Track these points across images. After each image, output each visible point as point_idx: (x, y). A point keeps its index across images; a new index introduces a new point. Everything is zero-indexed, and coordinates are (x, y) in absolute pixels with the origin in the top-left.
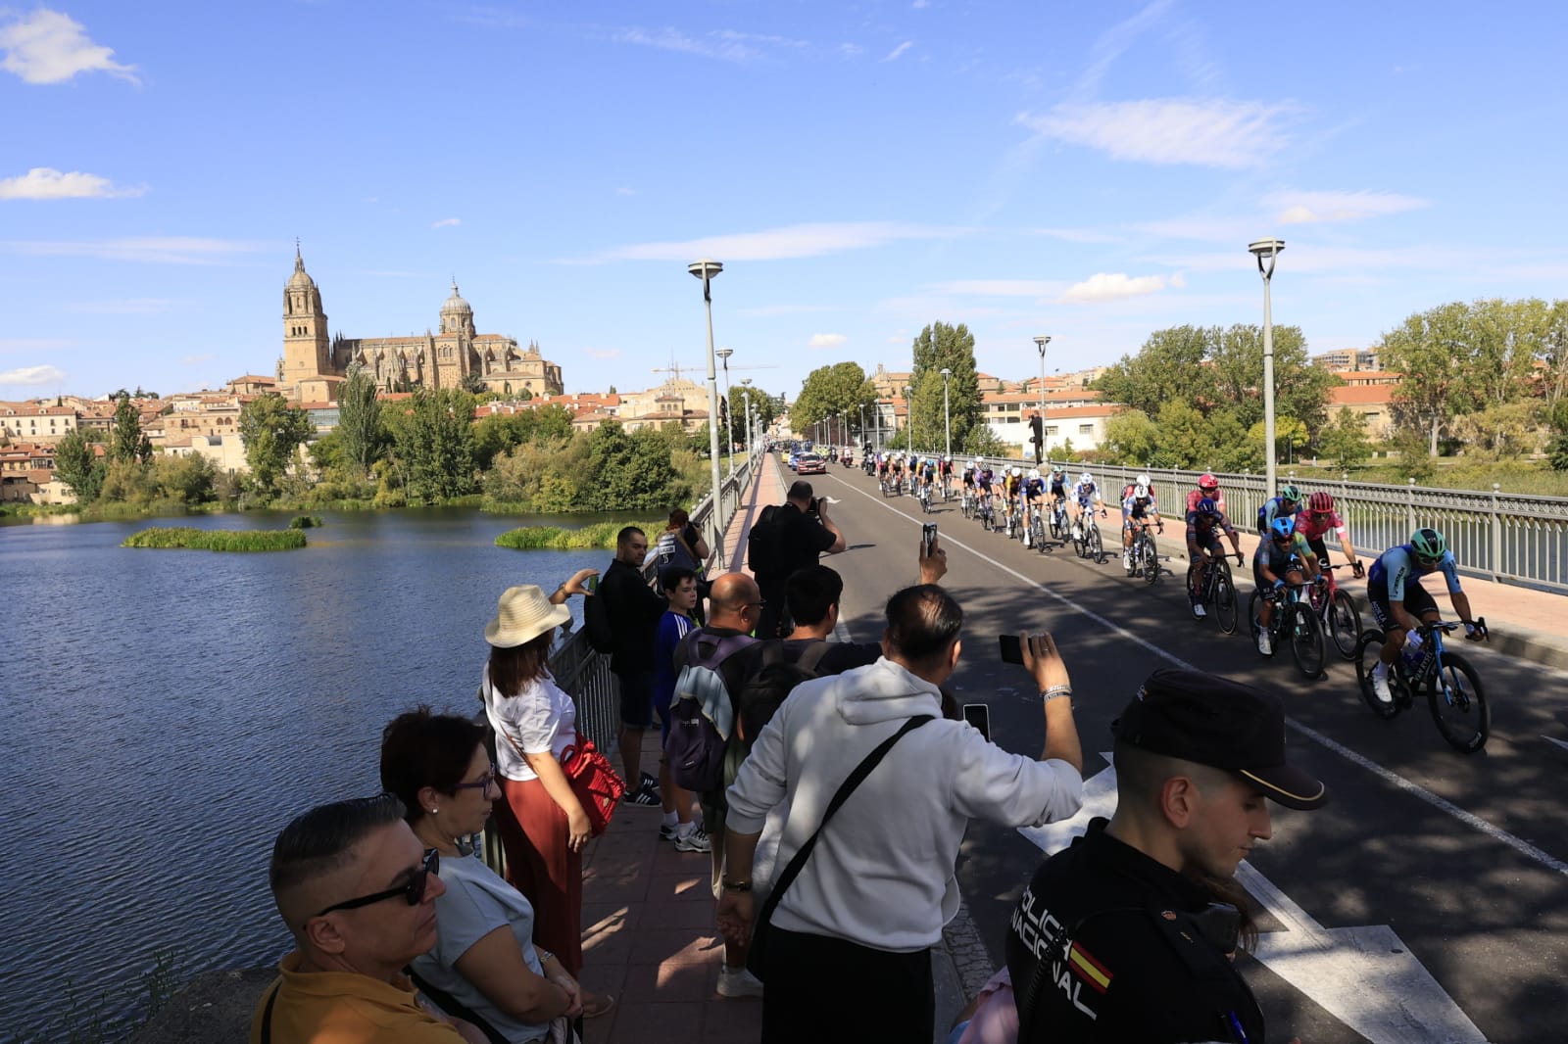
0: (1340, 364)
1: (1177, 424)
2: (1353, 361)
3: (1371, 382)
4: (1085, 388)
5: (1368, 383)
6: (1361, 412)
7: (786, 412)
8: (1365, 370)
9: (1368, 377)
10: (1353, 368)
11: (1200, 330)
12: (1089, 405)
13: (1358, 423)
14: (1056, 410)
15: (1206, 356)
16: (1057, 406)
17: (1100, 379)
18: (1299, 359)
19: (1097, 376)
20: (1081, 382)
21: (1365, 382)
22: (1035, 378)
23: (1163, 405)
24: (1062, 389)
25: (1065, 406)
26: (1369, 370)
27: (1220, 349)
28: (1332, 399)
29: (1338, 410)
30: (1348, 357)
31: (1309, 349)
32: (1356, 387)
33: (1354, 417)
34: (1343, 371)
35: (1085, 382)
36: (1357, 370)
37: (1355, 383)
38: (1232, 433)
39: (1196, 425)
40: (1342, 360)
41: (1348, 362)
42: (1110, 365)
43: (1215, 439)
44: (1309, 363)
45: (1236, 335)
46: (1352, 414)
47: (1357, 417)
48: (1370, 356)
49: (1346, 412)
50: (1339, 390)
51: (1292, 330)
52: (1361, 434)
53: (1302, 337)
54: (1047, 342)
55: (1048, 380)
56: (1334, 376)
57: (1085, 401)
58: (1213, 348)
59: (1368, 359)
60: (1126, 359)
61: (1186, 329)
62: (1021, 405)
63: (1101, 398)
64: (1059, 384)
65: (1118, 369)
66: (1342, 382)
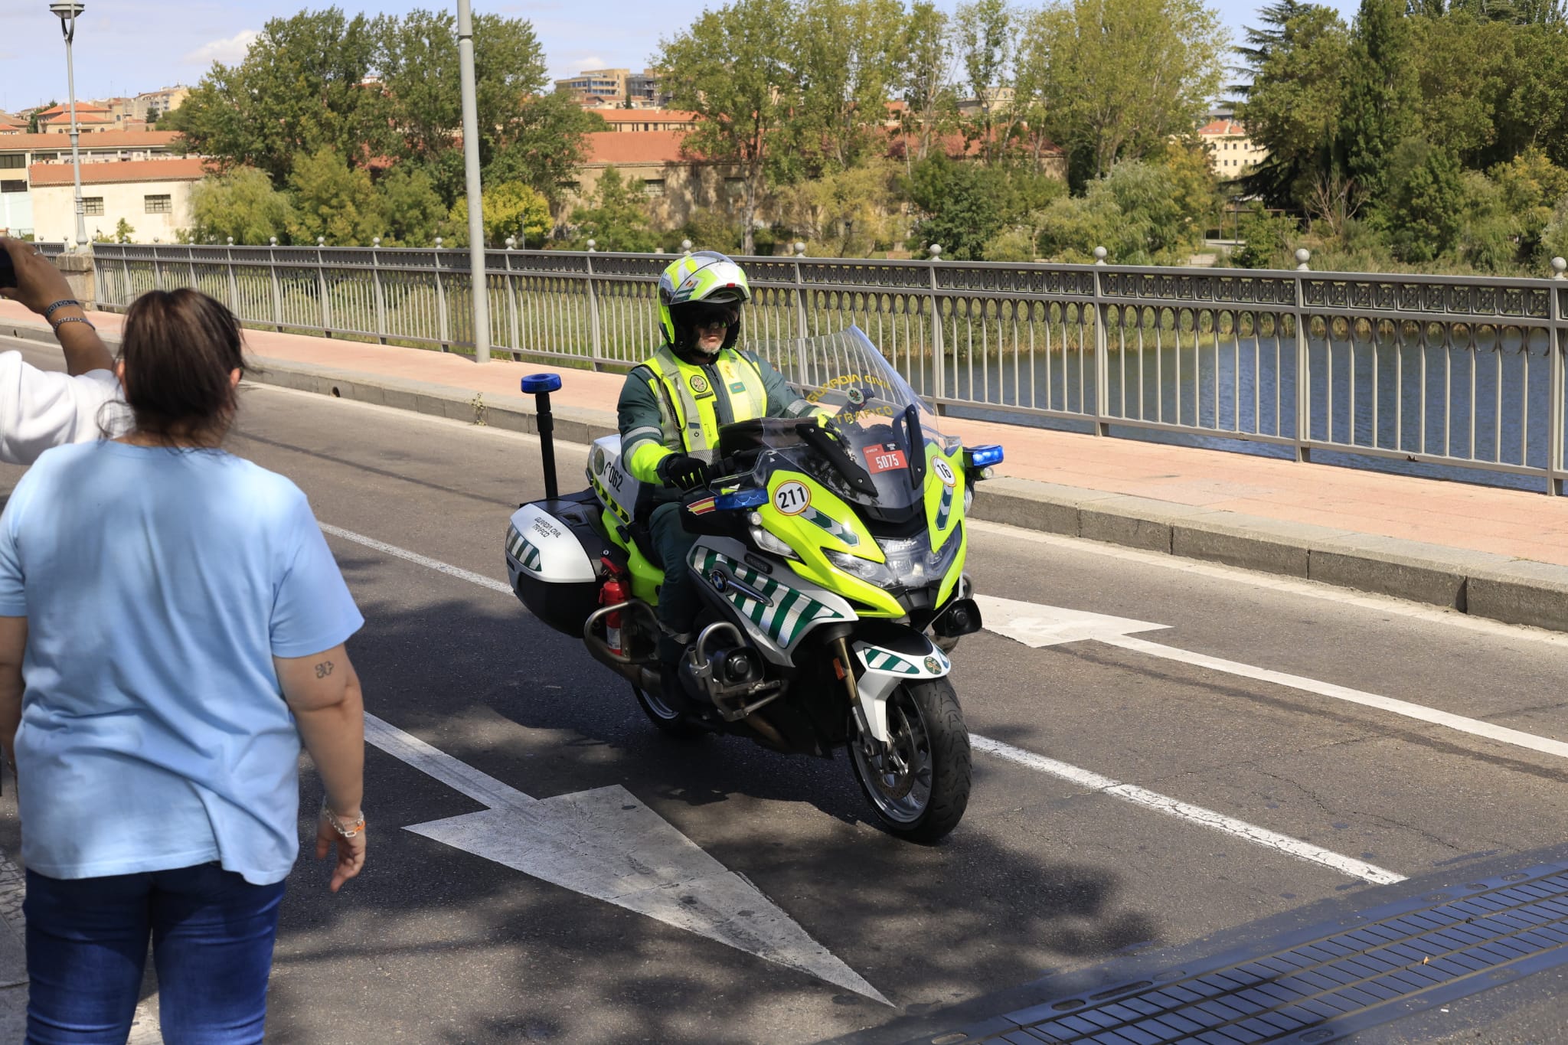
0: (603, 96)
1: (325, 196)
2: (621, 90)
3: (651, 127)
4: (152, 126)
5: (646, 128)
6: (636, 178)
8: (641, 107)
9: (646, 119)
10: (622, 102)
11: (359, 21)
12: (162, 158)
13: (630, 196)
14: (97, 165)
15: (372, 70)
16: (100, 159)
17: (179, 111)
18: (533, 78)
19: (175, 104)
20: (144, 115)
21: (642, 127)
22: (53, 105)
23: (299, 158)
24: (107, 127)
25: (114, 159)
26: (648, 108)
27: (395, 58)
28: (587, 152)
29: (600, 173)
30: (613, 84)
31: (547, 64)
32: (626, 134)
33: (624, 185)
34: (607, 108)
35: (152, 116)
36: (628, 106)
37: (627, 128)
38: (424, 213)
39: (360, 197)
40: (605, 88)
41: (613, 92)
42: (195, 84)
43: (394, 222)
44: (550, 88)
45: (419, 31)
46: (622, 181)
47: (630, 185)
48: (648, 83)
49: (611, 177)
50: (598, 138)
51: (515, 28)
52: (635, 216)
53: (536, 40)
54: (78, 13)
55: (81, 109)
56: (592, 114)
57: (154, 151)
58: (382, 54)
59: (647, 87)
60: (220, 72)
61: (332, 19)
62: (28, 156)
63: (183, 144)
64: (101, 116)
65: (208, 93)
66: (598, 123)
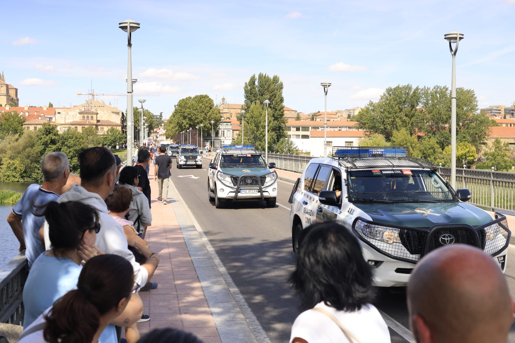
0: (496, 114)
1: (402, 144)
2: (503, 112)
3: (512, 125)
4: (349, 120)
5: (511, 126)
6: (506, 142)
7: (163, 125)
8: (509, 118)
9: (511, 122)
10: (503, 116)
11: (417, 89)
12: (351, 130)
13: (504, 148)
14: (331, 131)
15: (420, 104)
16: (332, 129)
17: (358, 115)
18: (473, 109)
19: (356, 113)
20: (347, 116)
21: (509, 125)
22: (319, 112)
23: (395, 132)
24: (335, 120)
25: (336, 130)
26: (512, 119)
27: (428, 100)
28: (490, 133)
29: (493, 140)
30: (500, 110)
31: (478, 104)
32: (504, 127)
33: (502, 144)
34: (498, 118)
35: (349, 116)
36: (505, 118)
37: (504, 125)
38: (434, 151)
39: (413, 145)
40: (497, 112)
41: (500, 113)
42: (363, 107)
43: (424, 154)
44: (479, 112)
45: (436, 92)
46: (501, 143)
47: (504, 145)
48: (512, 110)
49: (497, 142)
50: (494, 129)
51: (469, 92)
52: (506, 155)
53: (475, 96)
54: (329, 86)
55: (329, 114)
56: (492, 120)
57: (349, 128)
58: (424, 99)
59: (512, 112)
60: (371, 104)
61: (408, 88)
62: (310, 128)
63: (358, 126)
64: (333, 116)
65: (367, 111)
66: (494, 123)
